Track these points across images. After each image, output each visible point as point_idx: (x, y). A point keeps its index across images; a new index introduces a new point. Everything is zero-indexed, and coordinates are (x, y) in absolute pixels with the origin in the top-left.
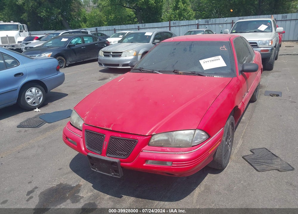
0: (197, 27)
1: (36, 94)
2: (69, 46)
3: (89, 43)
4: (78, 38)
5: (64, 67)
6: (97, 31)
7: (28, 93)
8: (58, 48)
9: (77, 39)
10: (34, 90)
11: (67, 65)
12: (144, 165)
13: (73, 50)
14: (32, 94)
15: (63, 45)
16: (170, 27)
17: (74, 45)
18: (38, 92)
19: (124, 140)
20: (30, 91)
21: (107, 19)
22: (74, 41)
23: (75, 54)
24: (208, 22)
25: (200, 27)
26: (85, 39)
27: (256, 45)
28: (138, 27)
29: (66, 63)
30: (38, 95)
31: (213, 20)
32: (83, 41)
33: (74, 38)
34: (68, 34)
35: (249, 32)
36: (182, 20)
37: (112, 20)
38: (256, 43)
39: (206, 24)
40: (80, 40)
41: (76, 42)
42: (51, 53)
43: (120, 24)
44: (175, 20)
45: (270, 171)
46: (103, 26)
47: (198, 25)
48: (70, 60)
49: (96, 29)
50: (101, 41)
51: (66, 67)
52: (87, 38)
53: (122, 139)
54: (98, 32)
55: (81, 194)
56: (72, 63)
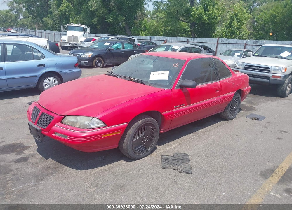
0: (244, 46)
1: (52, 83)
2: (109, 50)
3: (129, 50)
4: (119, 43)
5: (101, 67)
6: (150, 39)
7: (46, 81)
8: (99, 50)
9: (118, 45)
10: (51, 79)
11: (104, 66)
12: (53, 135)
13: (112, 53)
14: (49, 82)
15: (104, 48)
16: (218, 43)
17: (113, 50)
18: (55, 81)
19: (48, 116)
20: (48, 80)
21: (164, 29)
22: (114, 46)
23: (114, 57)
24: (256, 43)
25: (247, 47)
26: (125, 46)
27: (269, 70)
28: (188, 40)
29: (104, 63)
30: (54, 83)
31: (262, 42)
32: (123, 47)
33: (116, 44)
34: (117, 39)
35: (271, 57)
36: (234, 38)
37: (168, 31)
38: (269, 68)
39: (254, 44)
40: (121, 46)
41: (116, 47)
42: (92, 54)
43: (175, 36)
44: (226, 38)
45: (171, 170)
46: (159, 36)
47: (246, 45)
48: (108, 62)
49: (150, 38)
50: (139, 49)
51: (103, 67)
52: (127, 45)
53: (47, 115)
54: (152, 41)
55: (25, 152)
56: (109, 64)
